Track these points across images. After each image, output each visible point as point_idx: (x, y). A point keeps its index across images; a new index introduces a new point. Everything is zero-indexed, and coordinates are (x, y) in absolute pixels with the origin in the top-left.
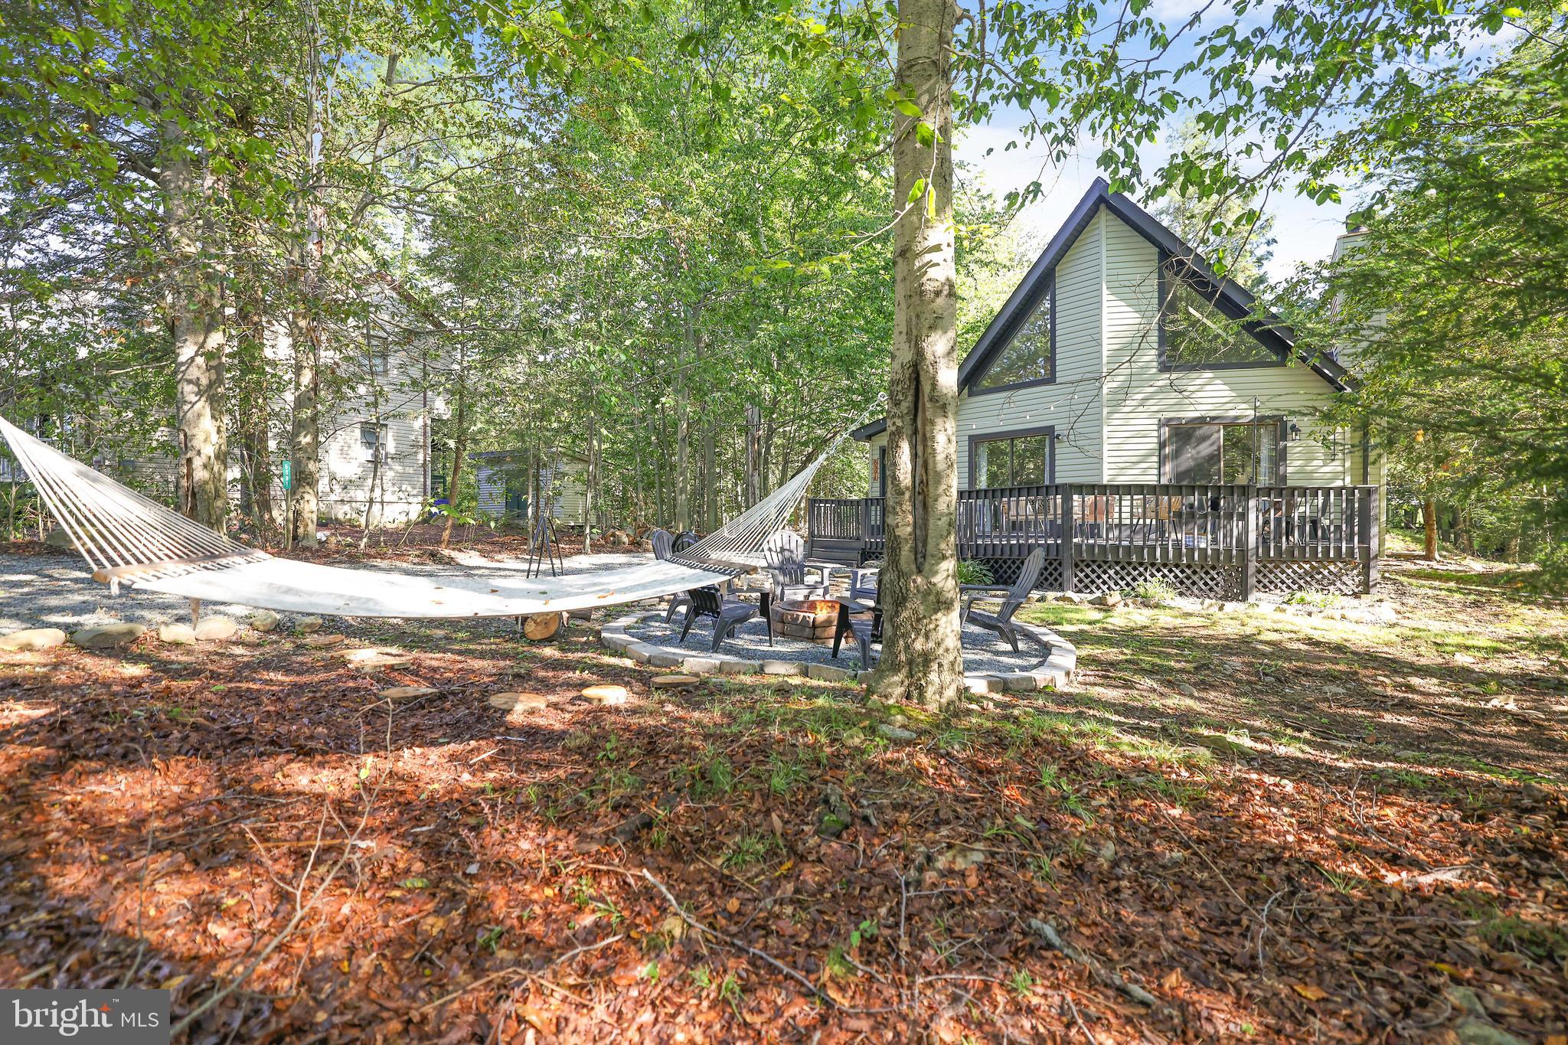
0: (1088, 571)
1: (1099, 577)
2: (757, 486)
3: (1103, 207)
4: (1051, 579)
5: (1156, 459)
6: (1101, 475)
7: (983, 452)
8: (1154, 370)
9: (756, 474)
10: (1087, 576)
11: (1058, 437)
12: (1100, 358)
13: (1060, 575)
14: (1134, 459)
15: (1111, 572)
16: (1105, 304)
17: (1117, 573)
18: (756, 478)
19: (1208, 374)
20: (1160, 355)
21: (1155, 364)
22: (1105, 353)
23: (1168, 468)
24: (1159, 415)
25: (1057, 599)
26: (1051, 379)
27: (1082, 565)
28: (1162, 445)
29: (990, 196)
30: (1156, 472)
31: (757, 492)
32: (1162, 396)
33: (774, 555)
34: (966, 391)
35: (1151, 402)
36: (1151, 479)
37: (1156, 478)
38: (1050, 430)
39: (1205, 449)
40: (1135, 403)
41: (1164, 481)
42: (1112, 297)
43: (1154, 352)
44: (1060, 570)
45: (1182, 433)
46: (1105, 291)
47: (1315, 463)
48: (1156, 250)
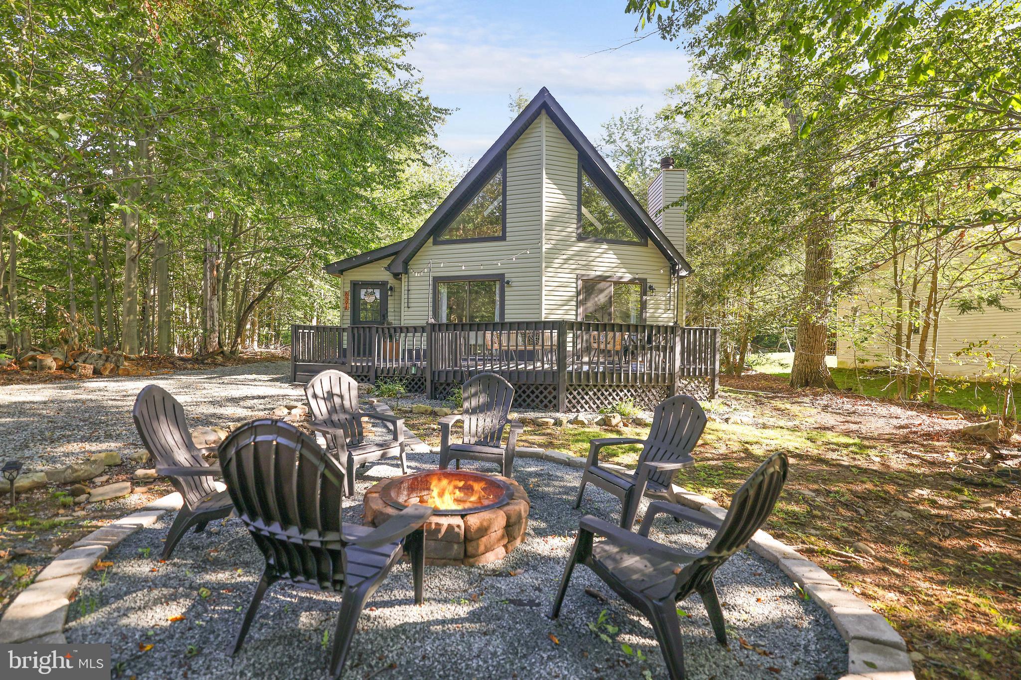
0: (575, 393)
1: (583, 398)
2: (216, 309)
3: (543, 112)
4: (546, 402)
5: (574, 303)
6: (540, 313)
7: (443, 290)
8: (574, 239)
9: (215, 298)
10: (574, 398)
11: (508, 282)
12: (541, 225)
13: (555, 398)
14: (560, 303)
15: (591, 393)
16: (545, 185)
17: (595, 394)
18: (215, 303)
19: (605, 246)
20: (577, 228)
21: (574, 234)
22: (544, 222)
23: (581, 310)
24: (578, 272)
25: (570, 422)
26: (503, 238)
27: (571, 389)
28: (578, 293)
29: (427, 98)
30: (574, 313)
31: (216, 315)
32: (577, 258)
33: (322, 403)
34: (431, 240)
35: (571, 262)
36: (571, 317)
37: (574, 317)
38: (500, 278)
39: (602, 298)
40: (561, 261)
41: (579, 319)
42: (549, 181)
43: (575, 226)
44: (554, 393)
45: (589, 287)
46: (545, 176)
47: (660, 311)
48: (576, 152)
